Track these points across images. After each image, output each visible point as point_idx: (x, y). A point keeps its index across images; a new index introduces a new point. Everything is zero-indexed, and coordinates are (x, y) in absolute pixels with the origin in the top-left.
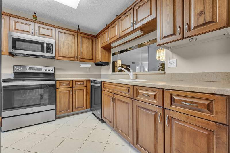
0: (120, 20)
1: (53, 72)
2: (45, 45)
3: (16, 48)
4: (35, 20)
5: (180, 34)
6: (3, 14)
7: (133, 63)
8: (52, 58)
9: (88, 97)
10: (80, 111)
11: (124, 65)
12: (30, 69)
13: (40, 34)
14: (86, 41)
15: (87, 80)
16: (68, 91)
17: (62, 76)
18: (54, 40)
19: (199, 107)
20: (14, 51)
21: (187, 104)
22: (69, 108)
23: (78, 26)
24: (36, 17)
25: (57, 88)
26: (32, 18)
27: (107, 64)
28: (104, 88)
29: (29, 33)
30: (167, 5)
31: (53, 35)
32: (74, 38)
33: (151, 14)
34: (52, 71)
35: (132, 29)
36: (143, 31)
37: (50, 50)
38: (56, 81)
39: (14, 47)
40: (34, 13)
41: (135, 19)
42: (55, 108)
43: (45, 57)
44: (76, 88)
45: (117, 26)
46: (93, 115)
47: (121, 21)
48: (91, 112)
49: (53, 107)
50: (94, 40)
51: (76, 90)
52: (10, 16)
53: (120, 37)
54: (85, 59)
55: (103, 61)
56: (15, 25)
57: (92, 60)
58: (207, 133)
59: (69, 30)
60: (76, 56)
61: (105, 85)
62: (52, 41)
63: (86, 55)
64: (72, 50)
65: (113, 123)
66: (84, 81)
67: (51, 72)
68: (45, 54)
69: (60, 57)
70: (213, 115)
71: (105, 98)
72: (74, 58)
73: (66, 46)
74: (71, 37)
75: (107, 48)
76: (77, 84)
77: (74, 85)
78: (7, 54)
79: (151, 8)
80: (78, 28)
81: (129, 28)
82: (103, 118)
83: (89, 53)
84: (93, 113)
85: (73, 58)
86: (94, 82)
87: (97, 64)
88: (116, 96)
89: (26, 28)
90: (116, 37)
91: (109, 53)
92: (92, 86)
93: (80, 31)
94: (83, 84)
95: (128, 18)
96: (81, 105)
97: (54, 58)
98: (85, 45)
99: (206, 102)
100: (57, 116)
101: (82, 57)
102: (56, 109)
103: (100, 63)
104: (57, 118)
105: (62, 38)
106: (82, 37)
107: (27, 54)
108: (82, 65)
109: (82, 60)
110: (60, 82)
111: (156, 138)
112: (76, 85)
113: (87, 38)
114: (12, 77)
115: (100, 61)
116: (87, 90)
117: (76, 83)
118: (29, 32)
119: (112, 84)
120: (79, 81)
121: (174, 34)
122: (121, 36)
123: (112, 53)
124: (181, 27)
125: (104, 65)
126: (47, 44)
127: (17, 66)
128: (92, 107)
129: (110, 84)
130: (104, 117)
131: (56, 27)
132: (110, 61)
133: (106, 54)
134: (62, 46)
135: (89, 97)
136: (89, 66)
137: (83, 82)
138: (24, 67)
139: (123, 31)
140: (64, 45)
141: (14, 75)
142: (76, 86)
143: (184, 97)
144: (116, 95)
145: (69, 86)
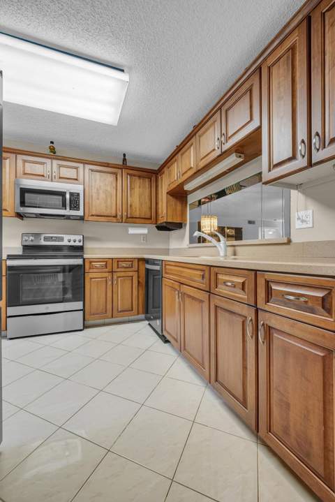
0: (197, 135)
1: (81, 244)
2: (68, 196)
3: (26, 205)
4: (52, 154)
5: (303, 156)
6: (5, 152)
7: (250, 222)
8: (79, 218)
9: (140, 292)
10: (126, 318)
11: (228, 228)
12: (46, 239)
13: (60, 178)
14: (138, 182)
15: (139, 260)
16: (104, 279)
17: (98, 250)
18: (82, 187)
19: (310, 304)
20: (22, 210)
21: (292, 298)
22: (106, 311)
23: (124, 155)
24: (54, 149)
25: (86, 271)
26: (48, 152)
27: (180, 226)
28: (166, 273)
29: (43, 178)
30: (280, 98)
31: (81, 178)
32: (117, 178)
33: (251, 119)
34: (80, 242)
35: (218, 152)
36: (242, 153)
37: (74, 204)
38: (84, 260)
39: (23, 203)
40: (52, 143)
41: (224, 131)
42: (82, 308)
43: (68, 217)
44: (119, 274)
45: (192, 148)
46: (148, 327)
47: (200, 136)
48: (147, 322)
49: (79, 305)
50: (154, 179)
51: (118, 277)
52: (17, 152)
53: (199, 170)
54: (136, 218)
55: (170, 220)
56: (24, 166)
57: (151, 219)
58: (322, 354)
59: (108, 165)
60: (119, 214)
61: (167, 267)
62: (78, 188)
63: (138, 209)
64: (112, 203)
65: (179, 341)
66: (132, 261)
67: (77, 244)
68: (67, 212)
69: (93, 215)
70: (332, 318)
71: (166, 292)
72: (116, 216)
73: (102, 196)
74: (110, 178)
75: (179, 195)
76: (120, 266)
77: (115, 269)
78: (14, 215)
79: (251, 107)
80: (125, 160)
81: (214, 150)
82: (165, 333)
83: (143, 206)
84: (149, 324)
85: (114, 217)
86: (153, 262)
87: (160, 228)
88: (185, 289)
89: (38, 169)
90: (191, 170)
91: (182, 204)
92: (148, 270)
93: (128, 164)
94: (132, 267)
95: (212, 129)
96: (128, 306)
97: (82, 218)
98: (137, 191)
99: (320, 294)
100: (87, 323)
101: (131, 214)
102: (83, 310)
103: (164, 224)
104: (85, 327)
105: (95, 181)
106: (131, 175)
107: (41, 215)
108: (132, 231)
109: (131, 219)
110: (91, 262)
111: (245, 368)
112: (118, 267)
113: (139, 177)
114: (20, 252)
115: (165, 220)
116: (138, 277)
117: (118, 265)
118: (43, 176)
119: (177, 264)
120: (125, 260)
121: (293, 158)
122: (200, 168)
123: (189, 203)
124: (306, 142)
125: (173, 230)
126: (71, 194)
127: (27, 234)
128: (149, 312)
129: (175, 266)
130: (165, 329)
131: (85, 162)
132: (186, 220)
133: (176, 205)
134: (95, 195)
135: (142, 292)
136: (144, 231)
137: (130, 263)
138: (37, 235)
139: (203, 158)
140: (98, 193)
141: (23, 248)
142: (119, 270)
143: (287, 284)
144: (185, 286)
145: (107, 270)
